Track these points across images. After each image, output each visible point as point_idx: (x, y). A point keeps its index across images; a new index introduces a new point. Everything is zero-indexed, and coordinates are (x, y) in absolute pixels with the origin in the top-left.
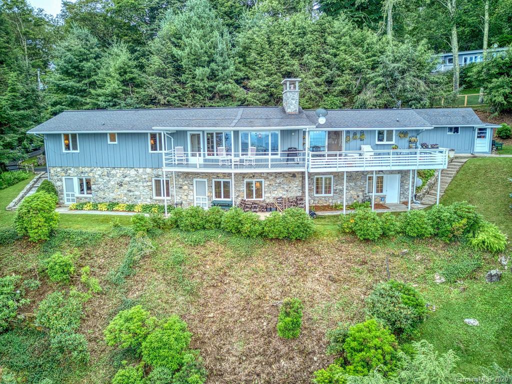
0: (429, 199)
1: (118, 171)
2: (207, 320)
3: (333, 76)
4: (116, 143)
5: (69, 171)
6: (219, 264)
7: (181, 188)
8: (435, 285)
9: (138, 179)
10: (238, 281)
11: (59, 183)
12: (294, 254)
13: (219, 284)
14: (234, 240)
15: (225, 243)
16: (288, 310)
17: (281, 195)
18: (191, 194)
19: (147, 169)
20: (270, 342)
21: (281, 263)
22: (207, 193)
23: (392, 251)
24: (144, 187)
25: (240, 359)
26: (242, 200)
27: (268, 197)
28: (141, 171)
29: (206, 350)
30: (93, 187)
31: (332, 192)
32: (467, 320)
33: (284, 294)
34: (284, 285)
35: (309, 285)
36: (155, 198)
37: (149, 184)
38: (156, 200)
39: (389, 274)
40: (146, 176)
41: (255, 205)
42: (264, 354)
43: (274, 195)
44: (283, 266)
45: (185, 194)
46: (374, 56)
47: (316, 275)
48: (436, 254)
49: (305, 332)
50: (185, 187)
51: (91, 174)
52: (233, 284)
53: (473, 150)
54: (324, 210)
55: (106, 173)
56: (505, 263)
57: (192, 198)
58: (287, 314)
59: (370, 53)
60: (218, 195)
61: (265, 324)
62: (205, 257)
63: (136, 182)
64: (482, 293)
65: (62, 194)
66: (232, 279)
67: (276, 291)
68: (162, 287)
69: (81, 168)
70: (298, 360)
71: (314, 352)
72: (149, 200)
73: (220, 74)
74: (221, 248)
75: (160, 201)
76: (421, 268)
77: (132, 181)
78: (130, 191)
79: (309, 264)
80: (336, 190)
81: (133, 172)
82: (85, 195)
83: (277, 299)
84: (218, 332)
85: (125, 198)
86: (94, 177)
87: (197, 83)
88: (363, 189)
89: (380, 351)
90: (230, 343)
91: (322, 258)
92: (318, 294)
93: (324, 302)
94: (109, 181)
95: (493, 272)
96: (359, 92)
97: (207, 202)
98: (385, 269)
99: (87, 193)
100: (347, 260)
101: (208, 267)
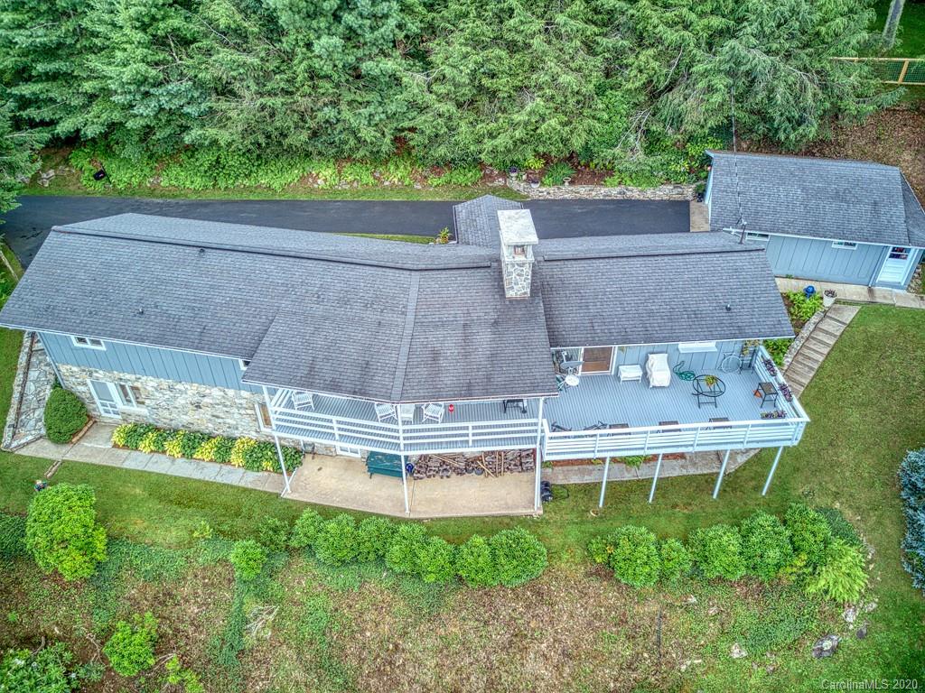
1: (188, 387)
5: (95, 374)
6: (386, 629)
8: (730, 661)
9: (228, 403)
11: (82, 388)
15: (393, 588)
19: (243, 392)
21: (486, 623)
24: (241, 414)
28: (231, 392)
30: (147, 401)
36: (265, 430)
38: (267, 435)
39: (659, 641)
40: (242, 401)
41: (444, 467)
44: (490, 628)
47: (543, 646)
51: (138, 384)
52: (409, 667)
53: (875, 279)
54: (568, 464)
55: (165, 387)
56: (851, 620)
64: (800, 679)
65: (94, 403)
69: (116, 372)
72: (254, 434)
74: (388, 597)
77: (218, 404)
79: (533, 623)
81: (216, 392)
86: (145, 388)
91: (554, 611)
94: (175, 398)
99: (139, 406)
100: (595, 616)
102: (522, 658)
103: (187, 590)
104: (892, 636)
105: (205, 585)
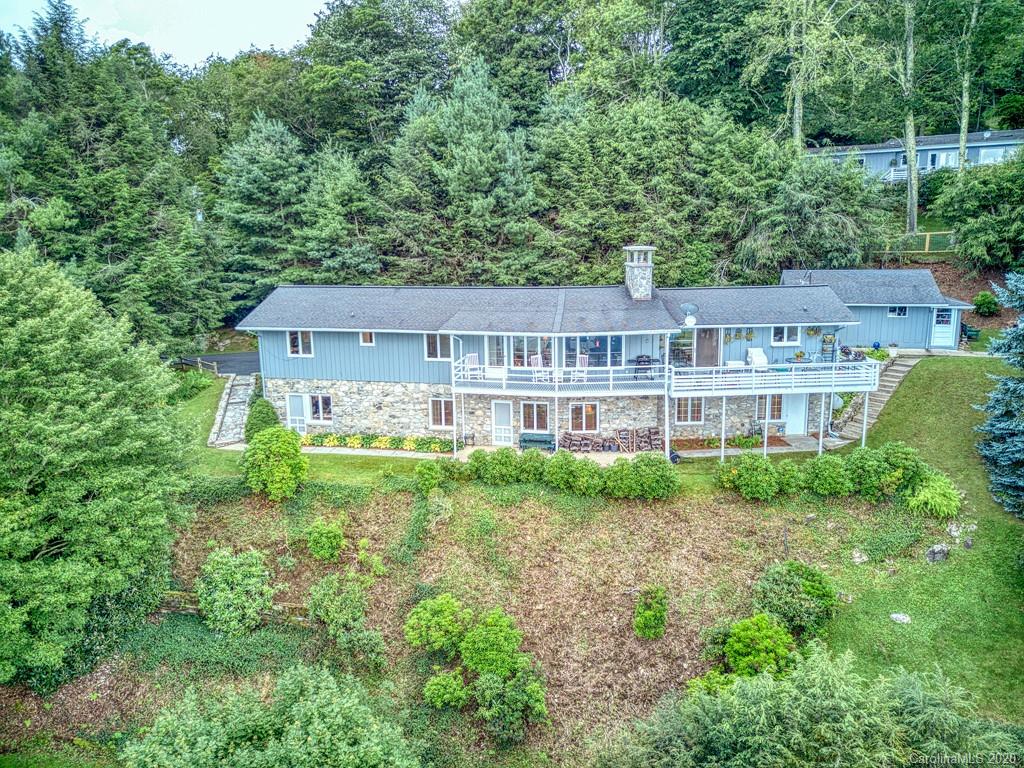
0: (853, 429)
1: (375, 386)
2: (535, 613)
3: (700, 209)
4: (373, 344)
5: (296, 386)
6: (544, 534)
7: (473, 413)
8: (853, 565)
9: (406, 400)
10: (573, 560)
11: (280, 403)
12: (651, 520)
13: (547, 563)
14: (562, 499)
15: (550, 504)
16: (649, 600)
17: (625, 426)
18: (488, 422)
19: (422, 385)
20: (623, 643)
21: (632, 533)
22: (512, 422)
23: (792, 516)
24: (415, 410)
25: (584, 665)
26: (566, 433)
27: (605, 429)
28: (411, 387)
29: (538, 654)
30: (334, 409)
31: (703, 417)
32: (894, 616)
33: (639, 578)
34: (638, 565)
35: (674, 565)
36: (433, 427)
37: (424, 406)
38: (434, 431)
39: (787, 549)
40: (418, 395)
41: (585, 442)
42: (615, 659)
43: (615, 426)
44: (636, 537)
45: (479, 422)
46: (770, 176)
47: (684, 551)
48: (857, 520)
49: (670, 630)
50: (479, 413)
51: (332, 391)
52: (566, 563)
53: (929, 343)
54: (691, 448)
55: (355, 390)
56: (956, 534)
57: (489, 429)
58: (648, 607)
59: (763, 172)
60: (529, 424)
61: (615, 619)
62: (523, 523)
63: (404, 403)
64: (920, 577)
65: (285, 419)
66: (564, 555)
67: (627, 574)
68: (468, 567)
69: (315, 381)
70: (663, 667)
71: (683, 658)
72: (423, 431)
73: (511, 204)
74: (545, 511)
75: (440, 432)
76: (833, 541)
77: (397, 402)
78: (393, 417)
79: (673, 534)
80: (709, 415)
81: (398, 389)
82: (322, 422)
83: (630, 585)
84: (550, 631)
85: (386, 428)
86: (336, 394)
87: (473, 221)
88: (750, 414)
89: (772, 655)
90: (569, 645)
91: (691, 526)
92: (686, 578)
93: (695, 590)
94: (360, 401)
95: (937, 548)
96: (744, 236)
97: (512, 435)
98: (783, 542)
99: (325, 419)
100: (727, 529)
101: (529, 538)
102: (666, 559)
103: (369, 514)
104: (997, 547)
105: (385, 510)
